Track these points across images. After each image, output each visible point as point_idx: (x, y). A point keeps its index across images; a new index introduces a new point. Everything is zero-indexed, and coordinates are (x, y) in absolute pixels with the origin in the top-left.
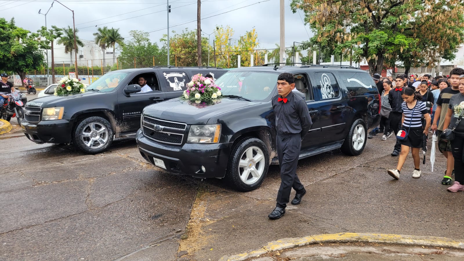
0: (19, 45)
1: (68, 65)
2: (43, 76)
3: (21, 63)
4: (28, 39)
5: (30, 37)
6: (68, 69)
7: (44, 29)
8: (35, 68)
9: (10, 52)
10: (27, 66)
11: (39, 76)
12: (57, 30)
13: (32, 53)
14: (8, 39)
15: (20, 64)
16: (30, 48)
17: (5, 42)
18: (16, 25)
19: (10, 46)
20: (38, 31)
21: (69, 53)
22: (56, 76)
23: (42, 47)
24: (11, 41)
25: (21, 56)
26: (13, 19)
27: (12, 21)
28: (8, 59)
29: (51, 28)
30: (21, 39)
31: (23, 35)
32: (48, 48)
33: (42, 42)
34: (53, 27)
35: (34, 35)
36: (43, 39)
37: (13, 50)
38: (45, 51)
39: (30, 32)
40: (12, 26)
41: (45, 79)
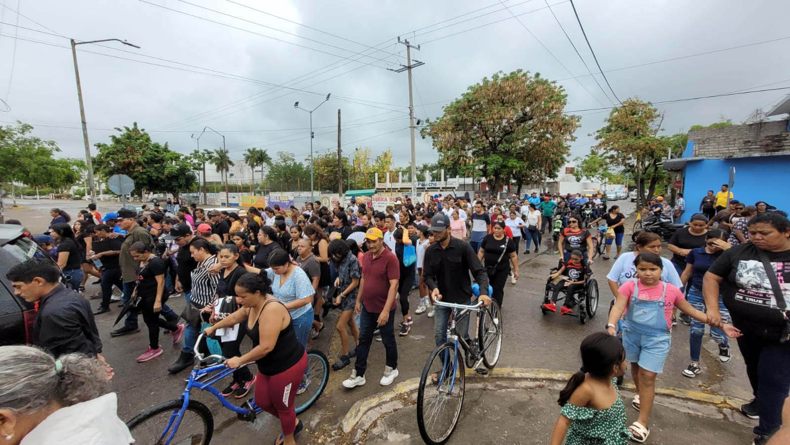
0: (173, 166)
1: (220, 183)
2: (195, 195)
3: (174, 183)
4: (181, 162)
5: (183, 159)
6: (220, 186)
7: (197, 152)
8: (188, 188)
9: (163, 174)
10: (180, 186)
11: (191, 195)
12: (209, 153)
13: (185, 174)
14: (161, 161)
15: (173, 185)
16: (183, 170)
17: (158, 165)
18: (169, 149)
19: (164, 168)
20: (191, 154)
21: (220, 172)
22: (208, 194)
23: (195, 169)
24: (164, 164)
25: (173, 177)
26: (167, 143)
27: (166, 145)
28: (162, 180)
29: (203, 151)
30: (174, 162)
31: (177, 158)
32: (200, 169)
33: (195, 164)
34: (205, 150)
35: (187, 158)
36: (196, 161)
37: (166, 172)
38: (198, 172)
39: (183, 155)
40: (166, 150)
41: (197, 197)
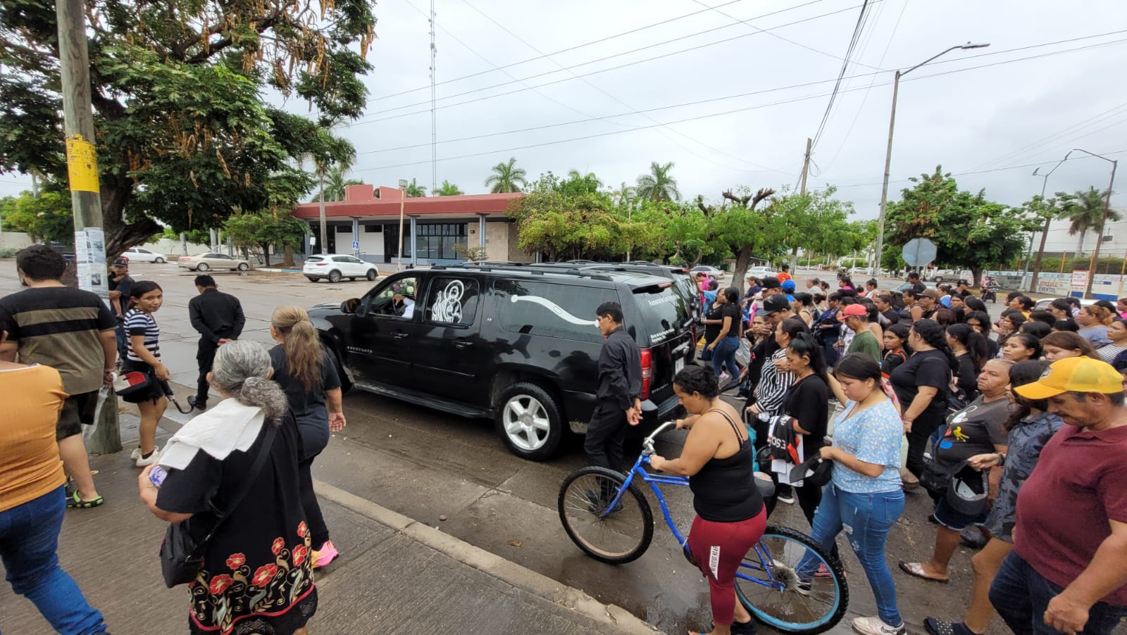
0: (985, 226)
1: (1071, 255)
2: (1014, 274)
3: (980, 254)
4: (1003, 218)
5: (1007, 214)
6: (1070, 261)
7: (1037, 199)
8: (1003, 262)
9: (965, 239)
10: (989, 259)
11: (1005, 273)
12: (1065, 198)
13: (1003, 238)
14: (967, 219)
15: (978, 256)
16: (1001, 232)
17: (961, 225)
18: (985, 199)
19: (969, 230)
20: (1024, 205)
21: (1079, 233)
22: (1041, 274)
23: (1026, 229)
24: (971, 223)
25: (983, 244)
26: (984, 189)
27: (981, 194)
28: (960, 249)
29: (1052, 196)
30: (989, 219)
31: (996, 212)
32: (1039, 229)
33: (1028, 221)
34: (1058, 195)
35: (1014, 211)
36: (1032, 215)
37: (971, 236)
38: (1031, 234)
39: (1009, 207)
40: (979, 201)
41: (1018, 279)
